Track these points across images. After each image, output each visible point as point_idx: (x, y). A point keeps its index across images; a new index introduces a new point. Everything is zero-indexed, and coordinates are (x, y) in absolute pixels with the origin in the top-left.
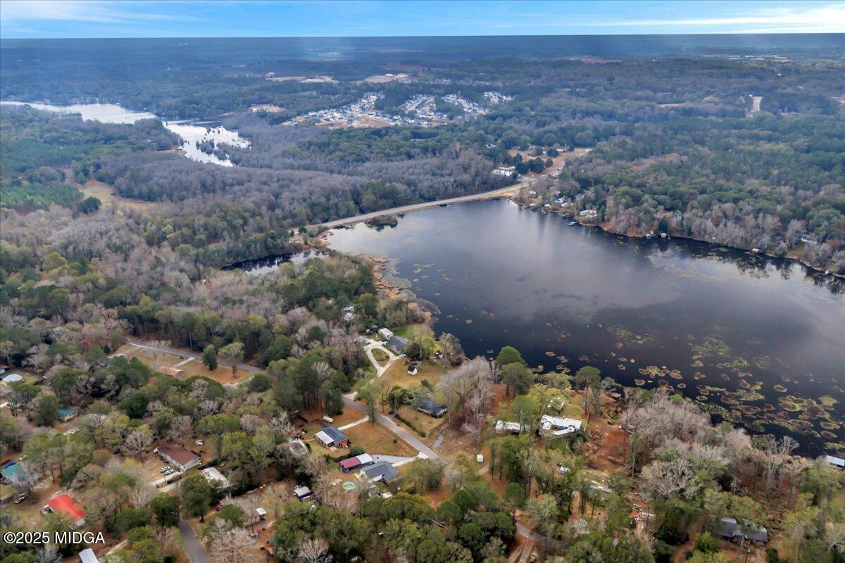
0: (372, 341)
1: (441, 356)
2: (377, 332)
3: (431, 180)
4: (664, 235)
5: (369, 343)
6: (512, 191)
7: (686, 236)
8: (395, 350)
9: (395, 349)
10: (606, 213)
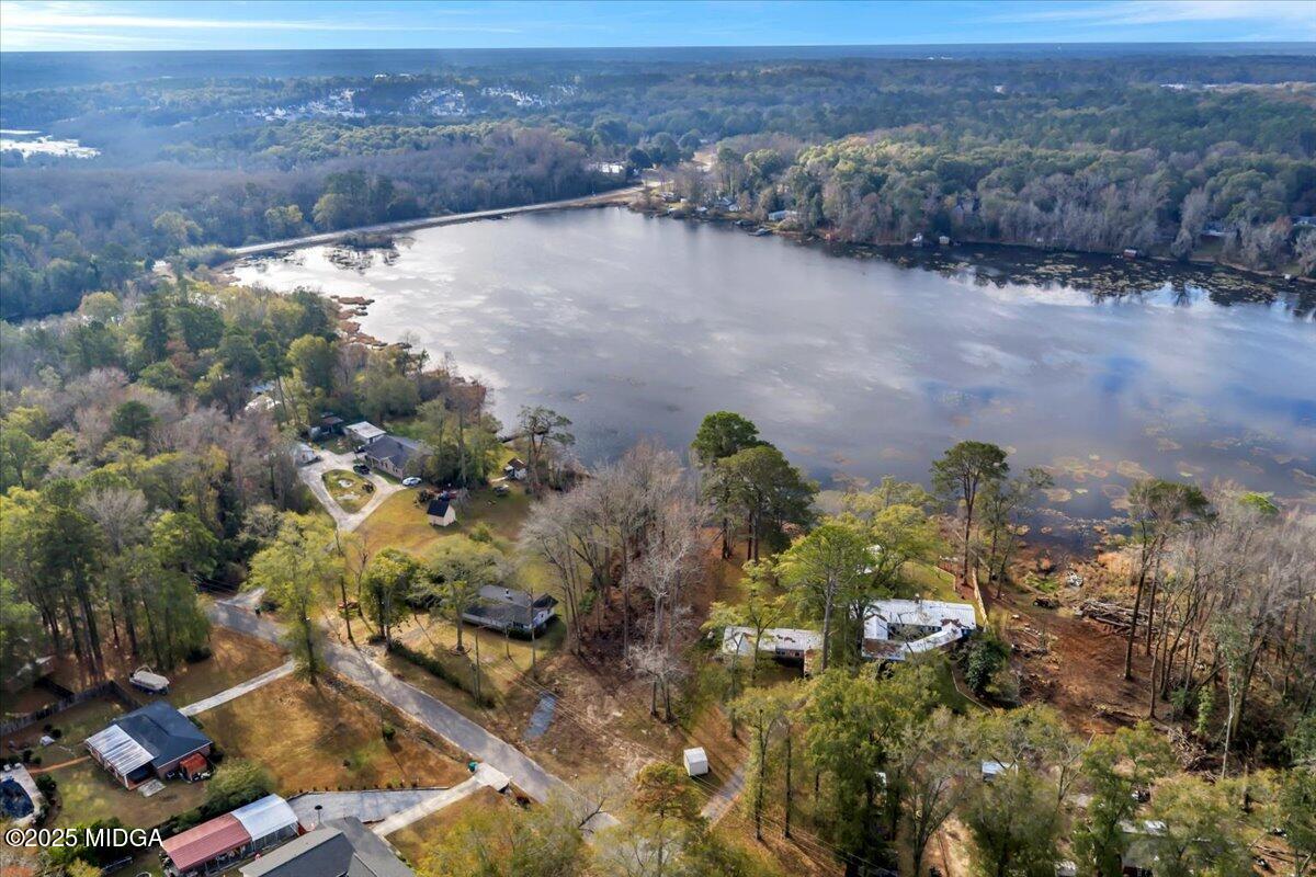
0: (325, 454)
1: (521, 473)
2: (341, 433)
3: (466, 178)
4: (944, 239)
5: (317, 460)
6: (631, 195)
7: (986, 240)
8: (390, 468)
9: (391, 464)
10: (824, 206)
